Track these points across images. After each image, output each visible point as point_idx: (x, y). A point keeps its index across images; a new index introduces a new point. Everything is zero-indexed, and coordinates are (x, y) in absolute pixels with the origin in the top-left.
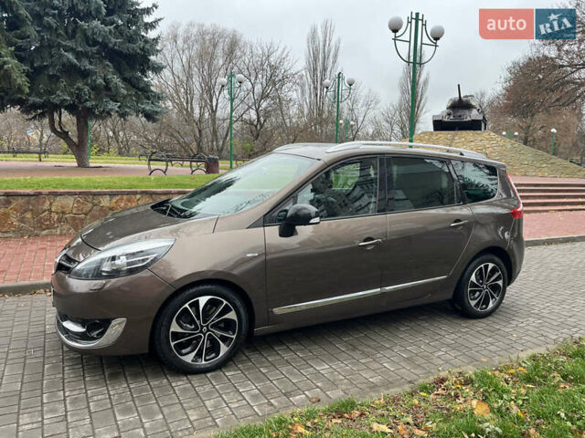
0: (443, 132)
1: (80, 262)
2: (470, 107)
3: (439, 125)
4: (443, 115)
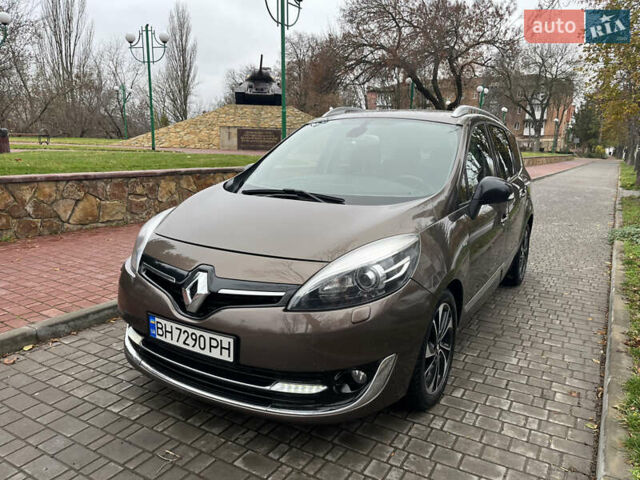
0: (247, 106)
1: (302, 285)
2: (269, 80)
3: (241, 99)
4: (244, 88)
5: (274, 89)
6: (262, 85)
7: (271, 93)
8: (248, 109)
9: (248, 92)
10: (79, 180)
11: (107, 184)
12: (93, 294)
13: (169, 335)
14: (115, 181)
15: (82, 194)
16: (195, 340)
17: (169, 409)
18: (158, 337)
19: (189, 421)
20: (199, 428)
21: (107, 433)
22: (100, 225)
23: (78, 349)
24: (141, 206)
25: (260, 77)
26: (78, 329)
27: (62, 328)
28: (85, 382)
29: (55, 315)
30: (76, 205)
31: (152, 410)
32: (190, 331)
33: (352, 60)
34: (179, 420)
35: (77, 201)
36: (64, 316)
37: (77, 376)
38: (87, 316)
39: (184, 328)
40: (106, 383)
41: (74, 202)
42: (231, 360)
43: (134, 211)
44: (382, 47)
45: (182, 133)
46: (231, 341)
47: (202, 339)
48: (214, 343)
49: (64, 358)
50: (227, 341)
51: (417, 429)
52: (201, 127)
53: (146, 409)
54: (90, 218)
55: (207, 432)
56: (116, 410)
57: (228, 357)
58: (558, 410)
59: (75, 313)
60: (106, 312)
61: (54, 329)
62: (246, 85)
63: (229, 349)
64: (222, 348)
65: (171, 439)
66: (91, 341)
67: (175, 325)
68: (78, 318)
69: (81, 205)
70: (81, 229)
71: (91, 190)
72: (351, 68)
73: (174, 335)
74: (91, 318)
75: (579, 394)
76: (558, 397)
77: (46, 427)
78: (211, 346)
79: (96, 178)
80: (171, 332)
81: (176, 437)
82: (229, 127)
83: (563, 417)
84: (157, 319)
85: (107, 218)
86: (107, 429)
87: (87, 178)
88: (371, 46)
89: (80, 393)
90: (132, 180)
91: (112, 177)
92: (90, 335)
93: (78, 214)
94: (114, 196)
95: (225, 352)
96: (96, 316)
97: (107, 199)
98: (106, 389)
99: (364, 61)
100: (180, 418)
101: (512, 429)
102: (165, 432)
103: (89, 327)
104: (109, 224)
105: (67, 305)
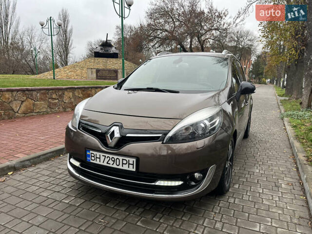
0: (100, 58)
1: (170, 131)
2: (111, 46)
3: (97, 55)
4: (99, 49)
5: (113, 50)
6: (108, 48)
7: (112, 52)
8: (101, 60)
9: (101, 52)
10: (23, 91)
11: (37, 93)
12: (40, 146)
13: (98, 160)
14: (42, 91)
15: (25, 98)
16: (114, 161)
17: (95, 200)
18: (91, 161)
19: (107, 205)
20: (113, 208)
21: (65, 213)
22: (34, 114)
23: (37, 173)
24: (55, 104)
25: (106, 44)
26: (35, 164)
27: (27, 163)
28: (46, 189)
29: (22, 157)
30: (22, 104)
31: (86, 201)
32: (111, 156)
33: (152, 36)
34: (101, 205)
35: (23, 101)
36: (27, 157)
37: (40, 186)
38: (39, 157)
39: (107, 155)
40: (57, 189)
41: (21, 102)
42: (134, 170)
43: (51, 107)
44: (166, 31)
45: (68, 72)
46: (135, 160)
47: (118, 160)
48: (125, 162)
49: (31, 178)
50: (132, 160)
51: (222, 203)
52: (77, 69)
53: (83, 201)
54: (29, 111)
55: (118, 210)
56: (67, 202)
57: (132, 169)
58: (286, 192)
59: (32, 155)
60: (49, 154)
61: (23, 163)
62: (99, 48)
63: (133, 164)
64: (129, 164)
65: (100, 214)
66: (44, 169)
67: (102, 154)
68: (35, 158)
69: (24, 104)
70: (24, 116)
71: (30, 96)
72: (152, 40)
73: (101, 159)
74: (42, 158)
75: (292, 184)
76: (283, 186)
77: (30, 211)
78: (123, 164)
79: (32, 90)
80: (100, 158)
81: (103, 213)
82: (92, 68)
83: (289, 194)
84: (91, 152)
85: (38, 111)
86: (65, 211)
87: (28, 90)
88: (161, 30)
89: (45, 194)
90: (51, 91)
91: (40, 90)
92: (42, 166)
93: (23, 108)
94: (41, 99)
95: (131, 166)
96: (44, 157)
97: (38, 101)
98: (58, 192)
99: (158, 37)
100: (102, 204)
101: (267, 201)
102: (96, 211)
103: (41, 162)
104: (38, 114)
105: (27, 152)
